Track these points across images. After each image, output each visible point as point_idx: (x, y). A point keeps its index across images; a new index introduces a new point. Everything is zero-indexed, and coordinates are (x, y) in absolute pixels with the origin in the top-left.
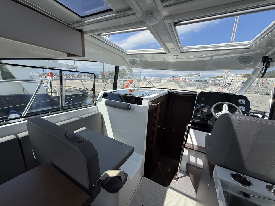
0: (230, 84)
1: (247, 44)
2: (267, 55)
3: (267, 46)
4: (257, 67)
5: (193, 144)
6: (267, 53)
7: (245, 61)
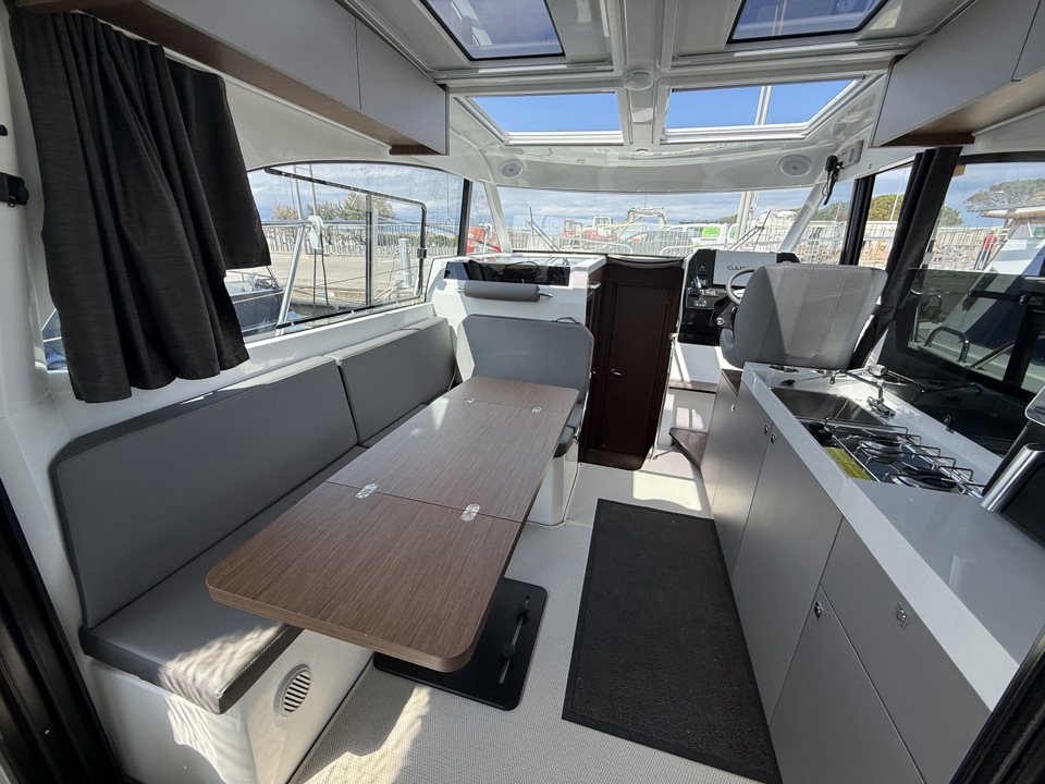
0: (763, 228)
1: (797, 129)
2: (835, 154)
3: (837, 132)
4: (817, 182)
5: (682, 380)
6: (835, 150)
7: (794, 168)
